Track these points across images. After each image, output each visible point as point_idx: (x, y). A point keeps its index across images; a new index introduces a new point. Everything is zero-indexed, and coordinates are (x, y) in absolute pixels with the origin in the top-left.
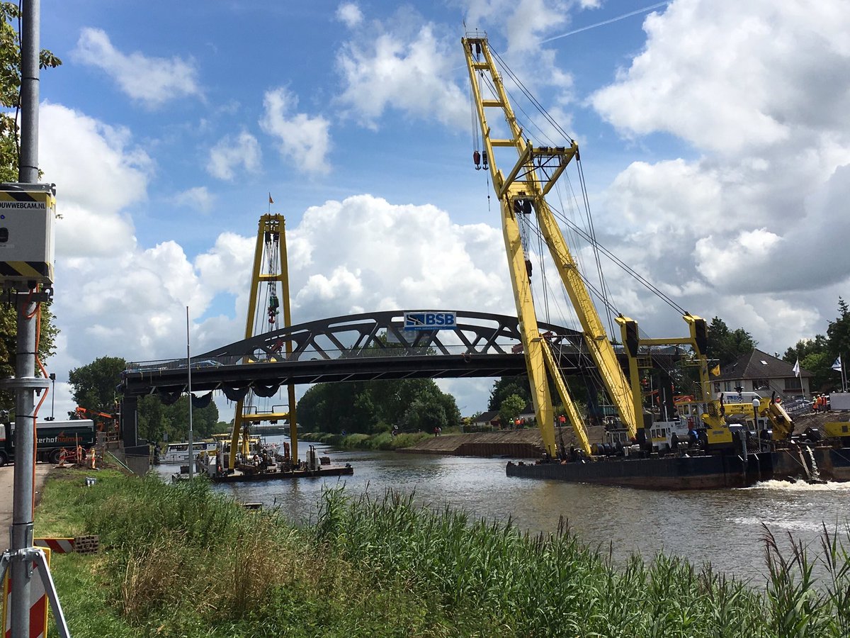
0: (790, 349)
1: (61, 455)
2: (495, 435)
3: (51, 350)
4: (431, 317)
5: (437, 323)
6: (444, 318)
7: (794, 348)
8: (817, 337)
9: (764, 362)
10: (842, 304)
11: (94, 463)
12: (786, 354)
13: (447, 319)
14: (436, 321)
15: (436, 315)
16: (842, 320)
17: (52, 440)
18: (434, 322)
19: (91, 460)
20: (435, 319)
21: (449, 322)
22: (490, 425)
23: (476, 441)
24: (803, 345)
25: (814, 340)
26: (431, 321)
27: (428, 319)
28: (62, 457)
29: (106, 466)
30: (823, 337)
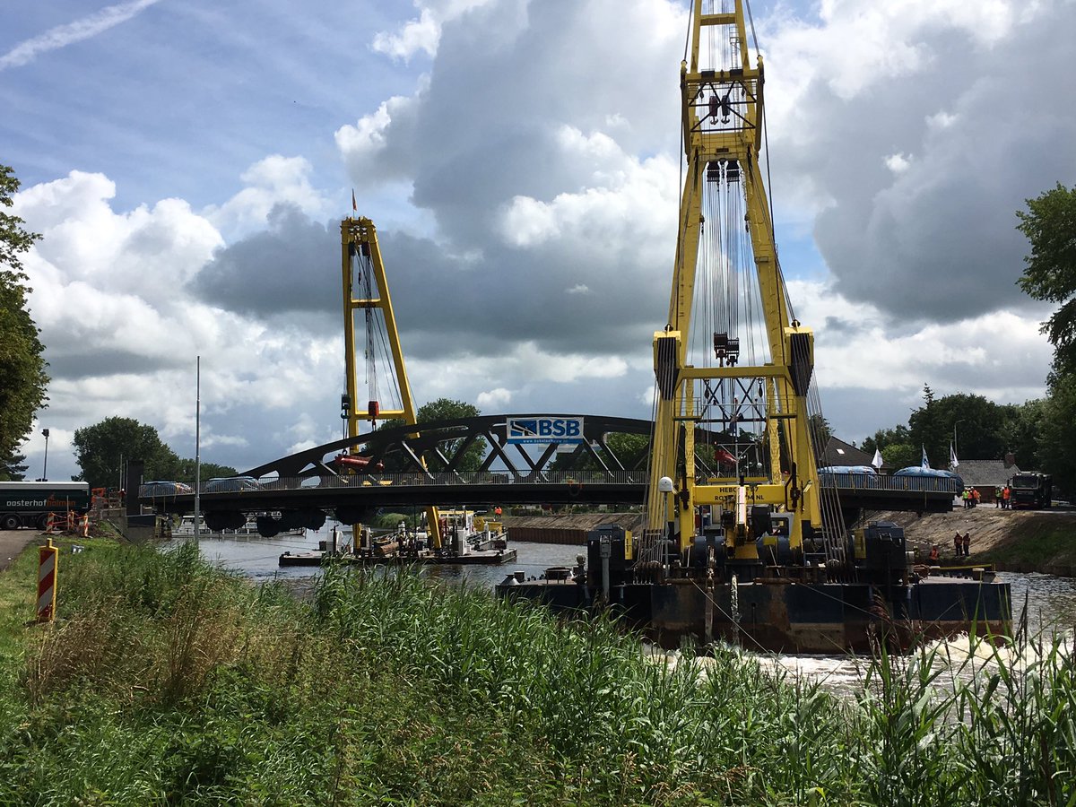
0: (869, 439)
1: (49, 521)
2: (545, 520)
3: (43, 402)
4: (545, 424)
5: (555, 433)
6: (564, 426)
7: (873, 438)
8: (898, 427)
9: (841, 451)
10: (928, 391)
11: (86, 530)
12: (864, 444)
13: (569, 428)
14: (553, 430)
15: (553, 421)
16: (926, 408)
17: (40, 504)
18: (549, 433)
19: (84, 528)
20: (552, 427)
21: (573, 431)
22: (540, 509)
23: (524, 525)
24: (883, 436)
25: (895, 430)
26: (546, 431)
27: (542, 428)
28: (50, 523)
29: (101, 535)
30: (904, 428)
